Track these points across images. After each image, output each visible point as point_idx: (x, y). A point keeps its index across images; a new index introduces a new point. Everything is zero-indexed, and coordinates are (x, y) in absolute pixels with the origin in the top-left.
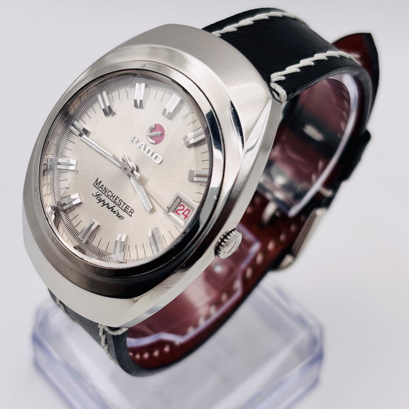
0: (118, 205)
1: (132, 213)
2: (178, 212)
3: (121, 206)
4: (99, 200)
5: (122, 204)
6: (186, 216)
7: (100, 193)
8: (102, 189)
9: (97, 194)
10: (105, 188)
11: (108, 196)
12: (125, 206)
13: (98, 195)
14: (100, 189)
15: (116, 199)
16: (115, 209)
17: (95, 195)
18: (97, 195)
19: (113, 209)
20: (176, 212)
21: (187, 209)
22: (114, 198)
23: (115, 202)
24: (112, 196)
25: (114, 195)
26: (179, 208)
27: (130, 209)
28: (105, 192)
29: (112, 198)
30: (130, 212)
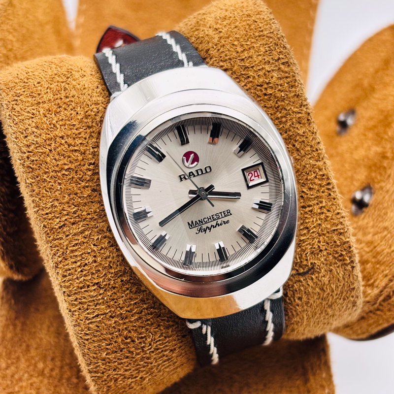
0: (218, 218)
1: (229, 212)
2: (251, 179)
3: (221, 217)
4: (204, 231)
5: (220, 215)
6: (258, 176)
7: (199, 227)
8: (198, 224)
10: (199, 221)
11: (206, 223)
12: (223, 214)
13: (200, 229)
14: (197, 225)
15: (213, 218)
16: (219, 222)
17: (198, 232)
18: (199, 231)
19: (218, 224)
20: (251, 181)
21: (254, 172)
22: (212, 218)
23: (214, 220)
24: (208, 219)
25: (209, 218)
26: (249, 177)
27: (226, 212)
28: (202, 222)
29: (210, 220)
30: (228, 213)
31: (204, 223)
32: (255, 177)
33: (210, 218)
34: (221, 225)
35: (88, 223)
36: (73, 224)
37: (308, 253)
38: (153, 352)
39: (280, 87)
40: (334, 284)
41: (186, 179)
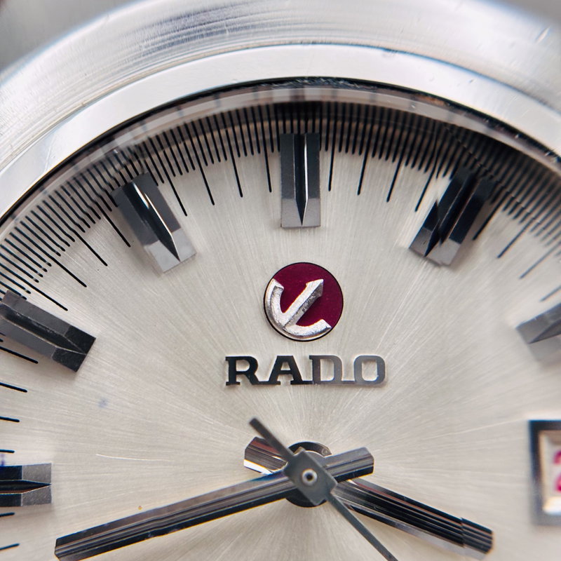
41: (254, 381)
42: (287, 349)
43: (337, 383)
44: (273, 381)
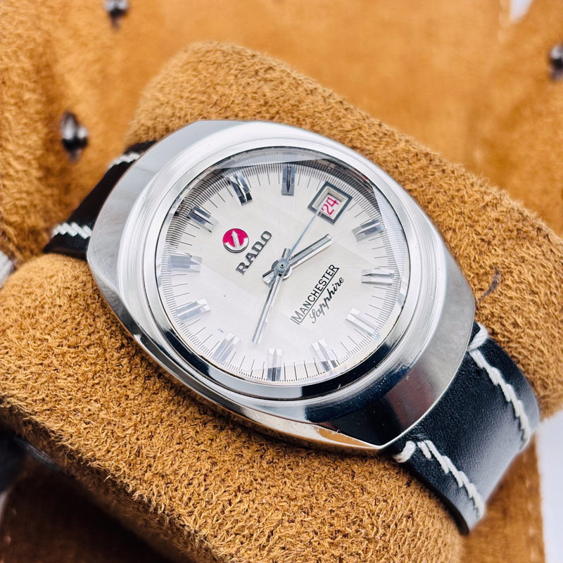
0: (326, 285)
1: (334, 268)
2: (330, 211)
3: (327, 281)
4: (320, 313)
5: (324, 279)
6: (335, 202)
7: (311, 312)
8: (305, 310)
9: (312, 316)
10: (304, 305)
11: (315, 301)
12: (326, 275)
13: (314, 314)
14: (306, 312)
16: (331, 289)
17: (313, 320)
18: (314, 317)
19: (332, 291)
20: (330, 214)
21: (327, 201)
22: (318, 291)
23: (322, 290)
24: (314, 295)
26: (326, 211)
27: (330, 270)
28: (310, 304)
29: (316, 294)
30: (333, 270)
31: (312, 303)
32: (332, 206)
33: (316, 292)
34: (335, 290)
35: (168, 423)
36: (151, 437)
37: (475, 258)
38: (384, 535)
39: (282, 99)
40: (541, 276)
41: (247, 267)
42: (245, 253)
43: (263, 246)
44: (251, 262)
